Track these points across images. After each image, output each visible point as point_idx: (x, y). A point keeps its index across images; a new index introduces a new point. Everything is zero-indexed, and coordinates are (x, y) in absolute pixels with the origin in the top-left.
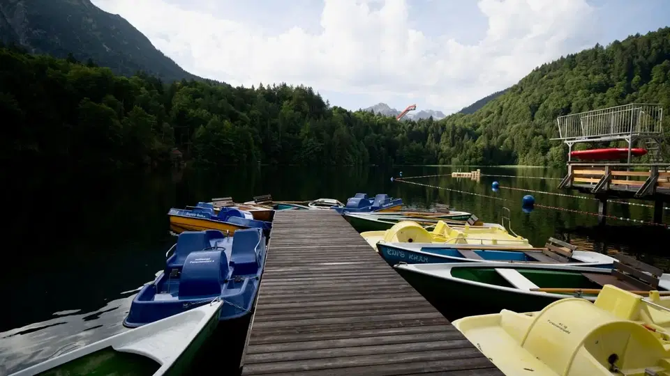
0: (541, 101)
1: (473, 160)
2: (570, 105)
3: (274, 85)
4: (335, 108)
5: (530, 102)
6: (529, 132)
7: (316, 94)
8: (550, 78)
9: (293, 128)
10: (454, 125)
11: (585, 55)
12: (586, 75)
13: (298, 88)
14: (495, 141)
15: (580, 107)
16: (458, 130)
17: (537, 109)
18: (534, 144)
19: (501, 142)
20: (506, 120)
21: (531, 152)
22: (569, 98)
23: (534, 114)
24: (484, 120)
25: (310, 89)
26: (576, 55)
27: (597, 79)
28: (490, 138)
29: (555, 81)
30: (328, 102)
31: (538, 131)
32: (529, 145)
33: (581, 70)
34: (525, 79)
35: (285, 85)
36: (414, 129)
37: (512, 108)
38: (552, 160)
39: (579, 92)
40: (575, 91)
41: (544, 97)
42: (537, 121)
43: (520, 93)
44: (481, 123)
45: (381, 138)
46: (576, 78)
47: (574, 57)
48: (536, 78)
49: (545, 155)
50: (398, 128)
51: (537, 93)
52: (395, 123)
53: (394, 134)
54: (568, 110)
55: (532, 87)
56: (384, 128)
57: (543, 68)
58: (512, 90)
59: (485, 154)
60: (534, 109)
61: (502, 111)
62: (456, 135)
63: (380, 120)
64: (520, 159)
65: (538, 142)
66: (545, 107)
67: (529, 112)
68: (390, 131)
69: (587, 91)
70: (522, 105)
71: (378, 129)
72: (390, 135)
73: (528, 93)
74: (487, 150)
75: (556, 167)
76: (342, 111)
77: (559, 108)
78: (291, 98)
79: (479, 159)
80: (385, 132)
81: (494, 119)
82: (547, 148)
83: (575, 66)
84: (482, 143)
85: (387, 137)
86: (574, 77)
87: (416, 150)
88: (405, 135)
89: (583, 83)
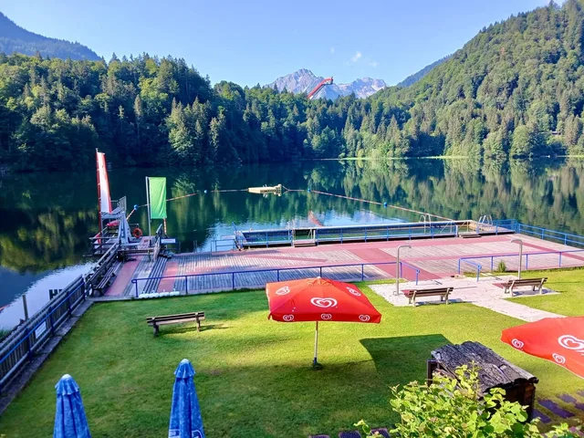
0: (486, 73)
1: (397, 150)
2: (517, 79)
3: (131, 57)
4: (223, 83)
5: (473, 75)
6: (466, 113)
7: (190, 67)
8: (497, 42)
9: (157, 116)
10: (381, 105)
11: (536, 15)
12: (536, 40)
13: (164, 60)
14: (425, 127)
15: (527, 81)
16: (386, 111)
17: (480, 83)
18: (469, 127)
19: (433, 127)
20: (445, 96)
21: (466, 140)
22: (516, 70)
23: (476, 89)
24: (421, 96)
25: (182, 61)
26: (527, 13)
27: (549, 46)
28: (421, 119)
29: (502, 48)
30: (207, 78)
31: (477, 111)
32: (464, 128)
33: (531, 33)
34: (471, 43)
36: (329, 110)
37: (453, 79)
38: (490, 149)
39: (529, 61)
40: (524, 60)
41: (488, 68)
42: (479, 99)
43: (463, 61)
44: (416, 100)
45: (285, 124)
46: (526, 44)
47: (524, 16)
48: (482, 41)
49: (481, 143)
50: (308, 109)
51: (482, 62)
52: (305, 103)
53: (302, 118)
54: (514, 84)
55: (476, 54)
56: (289, 111)
57: (491, 28)
58: (456, 56)
59: (412, 143)
60: (477, 83)
61: (441, 84)
62: (383, 118)
63: (284, 100)
64: (454, 148)
65: (475, 126)
66: (489, 80)
67: (472, 87)
68: (297, 114)
69: (536, 61)
70: (464, 77)
71: (280, 112)
72: (296, 119)
73: (472, 61)
74: (415, 138)
75: (493, 157)
76: (233, 87)
77: (505, 81)
78: (154, 75)
79: (405, 150)
80: (290, 116)
81: (433, 95)
82: (484, 134)
83: (525, 29)
84: (410, 128)
85: (292, 122)
86: (524, 43)
87: (330, 139)
88: (315, 119)
89: (532, 50)
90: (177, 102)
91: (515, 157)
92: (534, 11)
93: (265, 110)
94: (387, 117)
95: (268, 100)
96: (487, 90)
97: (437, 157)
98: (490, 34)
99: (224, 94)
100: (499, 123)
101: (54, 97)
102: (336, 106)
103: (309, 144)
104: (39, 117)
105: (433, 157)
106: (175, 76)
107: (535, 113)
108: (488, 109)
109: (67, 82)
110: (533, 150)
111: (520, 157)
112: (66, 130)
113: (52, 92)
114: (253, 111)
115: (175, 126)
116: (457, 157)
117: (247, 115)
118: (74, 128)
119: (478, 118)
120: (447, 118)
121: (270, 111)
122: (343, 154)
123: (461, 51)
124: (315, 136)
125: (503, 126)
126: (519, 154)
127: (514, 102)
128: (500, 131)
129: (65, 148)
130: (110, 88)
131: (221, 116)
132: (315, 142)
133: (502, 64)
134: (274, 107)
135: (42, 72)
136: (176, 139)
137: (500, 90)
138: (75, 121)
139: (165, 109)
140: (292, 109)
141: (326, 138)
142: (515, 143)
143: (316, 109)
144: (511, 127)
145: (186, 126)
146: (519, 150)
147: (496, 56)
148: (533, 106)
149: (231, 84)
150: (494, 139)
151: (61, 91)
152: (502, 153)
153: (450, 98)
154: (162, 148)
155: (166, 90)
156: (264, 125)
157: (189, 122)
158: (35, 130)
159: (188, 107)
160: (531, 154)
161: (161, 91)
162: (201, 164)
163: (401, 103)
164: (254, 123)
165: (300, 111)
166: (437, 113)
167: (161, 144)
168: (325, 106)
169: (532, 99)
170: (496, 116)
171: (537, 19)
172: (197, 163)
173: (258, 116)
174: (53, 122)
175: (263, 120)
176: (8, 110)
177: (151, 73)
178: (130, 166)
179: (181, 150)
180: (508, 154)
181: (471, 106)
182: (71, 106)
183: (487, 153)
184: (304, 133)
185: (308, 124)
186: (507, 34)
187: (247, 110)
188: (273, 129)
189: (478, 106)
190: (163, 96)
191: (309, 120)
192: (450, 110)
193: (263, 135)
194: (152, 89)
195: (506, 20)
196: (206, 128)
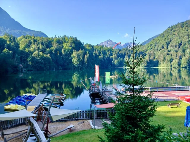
0: (171, 41)
1: (143, 65)
2: (182, 43)
3: (61, 36)
4: (87, 44)
5: (167, 41)
6: (165, 53)
7: (78, 39)
8: (174, 31)
9: (68, 54)
10: (136, 51)
12: (187, 30)
13: (71, 37)
14: (152, 58)
15: (185, 43)
16: (138, 52)
17: (169, 44)
18: (167, 58)
19: (154, 58)
20: (157, 48)
21: (166, 62)
22: (181, 39)
24: (149, 48)
25: (76, 38)
26: (184, 22)
28: (150, 56)
29: (176, 33)
30: (83, 43)
31: (169, 53)
32: (165, 58)
33: (185, 28)
34: (165, 31)
35: (65, 36)
36: (120, 52)
37: (160, 43)
38: (174, 65)
39: (185, 37)
40: (183, 37)
41: (172, 39)
42: (169, 49)
43: (163, 37)
44: (148, 49)
45: (106, 57)
46: (184, 31)
47: (183, 23)
48: (169, 31)
49: (171, 63)
50: (113, 52)
51: (169, 37)
52: (112, 50)
53: (111, 55)
54: (180, 44)
55: (167, 35)
56: (107, 52)
57: (172, 27)
58: (160, 35)
59: (148, 63)
60: (168, 44)
61: (156, 44)
62: (137, 55)
63: (106, 49)
64: (162, 65)
65: (168, 58)
66: (172, 43)
67: (166, 45)
68: (110, 53)
69: (187, 37)
70: (164, 42)
71: (104, 53)
72: (110, 55)
73: (166, 37)
74: (149, 61)
75: (175, 68)
76: (90, 45)
77: (177, 43)
78: (68, 42)
79: (146, 65)
80: (108, 54)
81: (153, 48)
82: (172, 60)
83: (183, 27)
84: (147, 58)
85: (108, 56)
86: (183, 31)
87: (120, 61)
88: (116, 55)
89: (186, 33)
90: (75, 50)
91: (182, 68)
92: (186, 21)
93: (100, 52)
94: (138, 54)
95: (101, 49)
96: (171, 46)
97: (156, 68)
98: (172, 29)
99: (87, 47)
100: (177, 56)
102: (122, 51)
103: (114, 63)
104: (35, 54)
105: (155, 67)
106: (74, 42)
107: (188, 53)
108: (172, 52)
109: (43, 44)
110: (188, 65)
111: (184, 68)
112: (43, 58)
113: (38, 47)
114: (96, 52)
115: (74, 57)
116: (163, 67)
117: (94, 54)
118: (45, 57)
119: (169, 55)
120: (159, 55)
121: (101, 52)
122: (125, 66)
123: (162, 34)
124: (116, 60)
125: (178, 58)
126: (184, 67)
127: (181, 50)
128: (177, 59)
129: (42, 63)
130: (55, 46)
131: (88, 54)
132: (116, 62)
133: (177, 38)
134: (102, 51)
135: (35, 41)
136: (74, 61)
137: (176, 46)
138: (45, 55)
139: (71, 52)
140: (108, 52)
141: (119, 61)
142: (182, 63)
143: (116, 52)
144: (181, 58)
145: (77, 57)
146: (184, 65)
147: (174, 35)
148: (187, 51)
149: (89, 44)
150: (175, 62)
151: (41, 46)
152: (178, 66)
153: (159, 48)
154: (70, 64)
155: (71, 46)
156: (100, 57)
157: (78, 56)
158: (33, 58)
159: (78, 51)
160: (188, 67)
161: (70, 47)
162: (82, 69)
163: (143, 50)
164: (96, 56)
165: (111, 53)
166: (155, 53)
168: (118, 51)
169: (187, 49)
170: (175, 54)
171: (187, 24)
172: (81, 68)
173: (98, 54)
174: (39, 56)
175: (99, 55)
176: (26, 52)
177: (66, 41)
178: (60, 69)
179: (76, 64)
180: (180, 67)
181: (167, 51)
182: (44, 51)
183: (173, 66)
184: (112, 60)
185: (113, 56)
186: (177, 29)
187: (94, 52)
188: (102, 58)
189: (169, 51)
190: (70, 48)
191: (114, 55)
192: (159, 52)
193: (99, 60)
194: (67, 46)
195: (176, 24)
196: (83, 58)
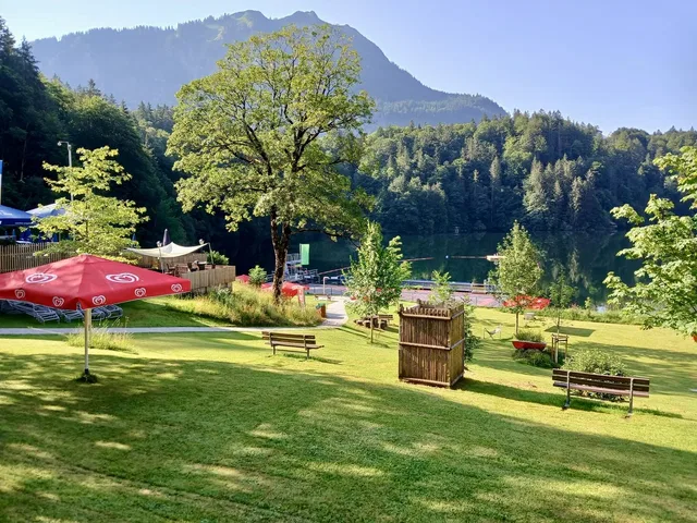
9: (515, 177)
25: (557, 114)
35: (517, 113)
78: (521, 134)
90: (538, 162)
101: (414, 166)
104: (396, 184)
106: (545, 132)
109: (429, 150)
112: (418, 197)
113: (413, 161)
115: (531, 188)
118: (425, 194)
129: (413, 213)
130: (469, 152)
135: (409, 142)
136: (530, 203)
138: (426, 188)
139: (525, 170)
145: (543, 187)
151: (421, 159)
154: (514, 212)
155: (531, 149)
157: (547, 184)
158: (391, 196)
161: (526, 149)
162: (556, 229)
167: (515, 207)
172: (553, 228)
174: (406, 190)
177: (519, 131)
178: (480, 231)
179: (535, 214)
182: (426, 176)
190: (526, 156)
194: (516, 149)
196: (567, 189)
